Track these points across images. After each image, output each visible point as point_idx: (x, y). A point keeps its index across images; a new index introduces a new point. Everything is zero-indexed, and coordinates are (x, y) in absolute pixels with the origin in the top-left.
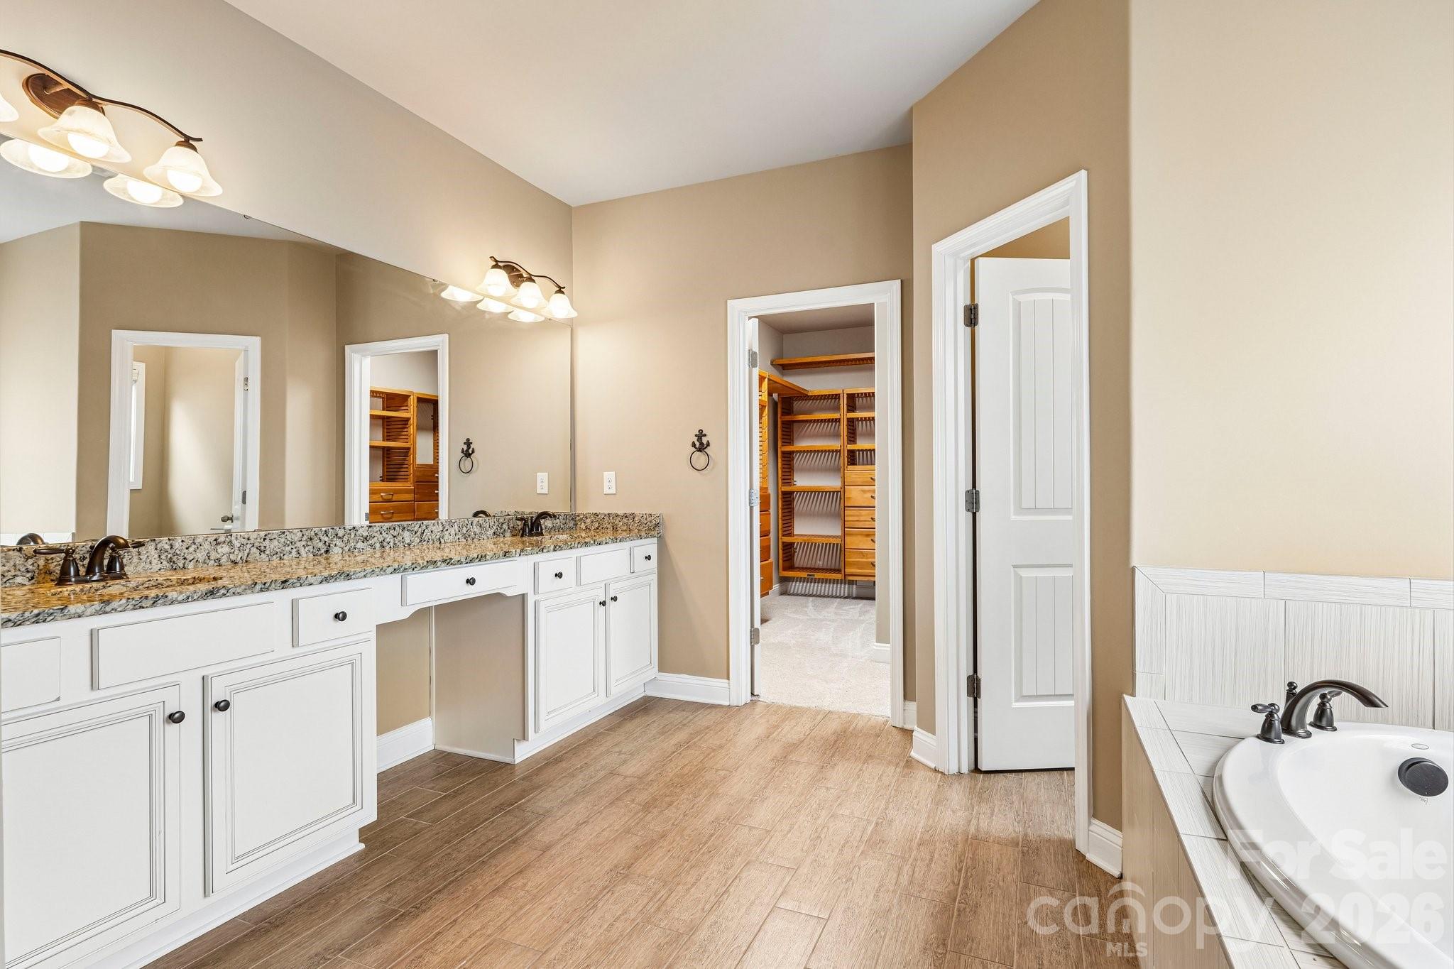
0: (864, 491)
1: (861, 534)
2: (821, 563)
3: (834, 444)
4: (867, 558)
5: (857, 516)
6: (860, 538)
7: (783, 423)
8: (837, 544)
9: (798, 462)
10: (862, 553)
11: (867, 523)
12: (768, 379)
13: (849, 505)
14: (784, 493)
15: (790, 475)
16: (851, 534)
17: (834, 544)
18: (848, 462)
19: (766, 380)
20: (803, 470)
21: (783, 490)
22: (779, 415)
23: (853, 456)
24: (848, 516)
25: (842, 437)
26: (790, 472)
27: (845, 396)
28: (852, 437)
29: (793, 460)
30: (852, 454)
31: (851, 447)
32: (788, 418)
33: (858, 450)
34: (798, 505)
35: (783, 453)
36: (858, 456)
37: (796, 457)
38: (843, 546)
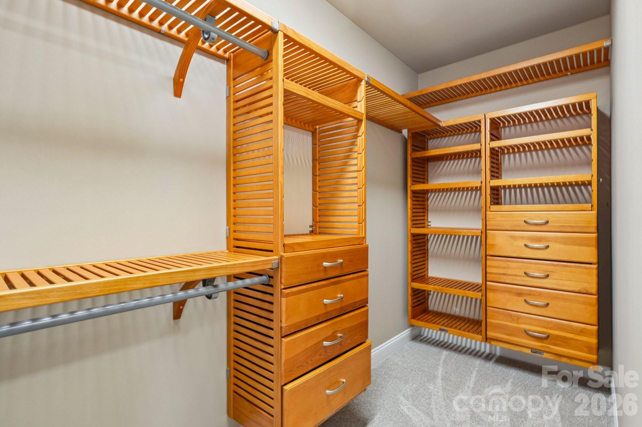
0: (514, 238)
1: (509, 291)
2: (458, 310)
3: (474, 182)
4: (518, 323)
5: (504, 268)
6: (507, 296)
7: (414, 160)
8: (476, 299)
9: (433, 201)
10: (511, 315)
11: (518, 278)
12: (367, 83)
13: (492, 253)
14: (414, 235)
15: (424, 216)
16: (494, 290)
17: (472, 299)
18: (491, 202)
19: (363, 83)
20: (439, 211)
21: (412, 232)
22: (409, 152)
23: (498, 195)
24: (490, 267)
25: (483, 172)
26: (424, 212)
27: (488, 122)
28: (496, 172)
29: (428, 200)
30: (495, 192)
31: (495, 183)
32: (419, 154)
33: (504, 187)
34: (433, 247)
35: (414, 192)
36: (505, 195)
37: (431, 196)
38: (484, 301)
